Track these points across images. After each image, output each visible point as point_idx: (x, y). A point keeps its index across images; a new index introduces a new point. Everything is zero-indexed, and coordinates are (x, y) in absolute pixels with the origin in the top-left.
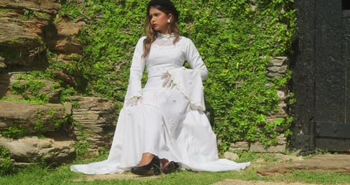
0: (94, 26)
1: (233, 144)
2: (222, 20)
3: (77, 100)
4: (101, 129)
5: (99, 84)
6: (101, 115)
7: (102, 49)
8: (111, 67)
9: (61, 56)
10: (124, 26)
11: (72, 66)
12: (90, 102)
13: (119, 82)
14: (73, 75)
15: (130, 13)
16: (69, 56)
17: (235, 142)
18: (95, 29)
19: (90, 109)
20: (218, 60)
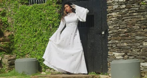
0: (15, 33)
1: (46, 70)
2: (44, 31)
3: (3, 56)
4: (9, 65)
5: (16, 51)
6: (9, 60)
7: (16, 40)
8: (19, 46)
9: (2, 43)
10: (22, 33)
11: (5, 46)
12: (7, 57)
13: (21, 50)
14: (5, 48)
15: (23, 29)
16: (4, 43)
17: (47, 69)
18: (15, 34)
19: (6, 59)
20: (43, 44)
